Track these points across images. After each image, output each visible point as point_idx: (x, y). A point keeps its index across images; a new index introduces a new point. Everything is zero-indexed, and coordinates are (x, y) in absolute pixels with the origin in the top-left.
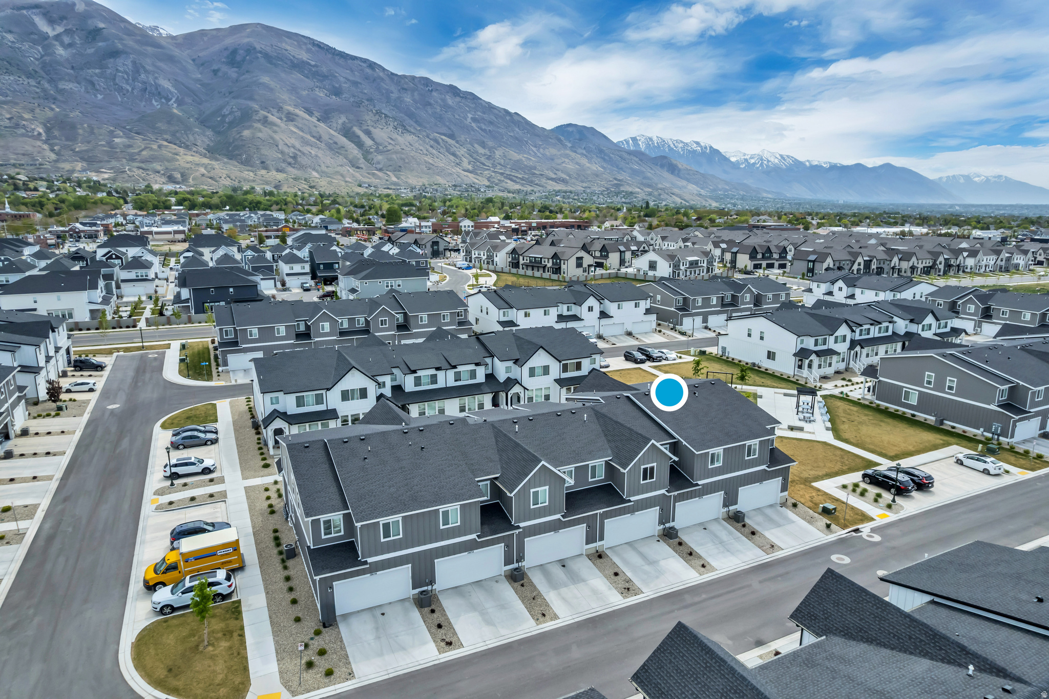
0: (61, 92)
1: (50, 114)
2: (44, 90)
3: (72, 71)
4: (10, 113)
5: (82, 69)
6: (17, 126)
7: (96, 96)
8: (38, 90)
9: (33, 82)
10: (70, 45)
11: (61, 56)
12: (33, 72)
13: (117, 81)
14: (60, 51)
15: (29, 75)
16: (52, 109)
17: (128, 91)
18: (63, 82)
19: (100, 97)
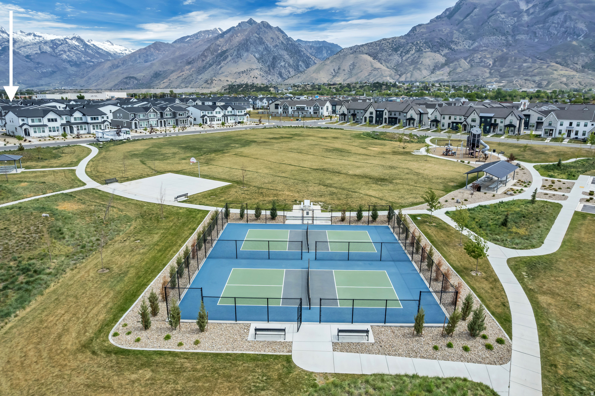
0: (516, 41)
1: (500, 53)
2: (508, 41)
3: (527, 28)
4: (481, 55)
5: (532, 26)
6: (482, 62)
7: (534, 40)
8: (504, 42)
9: (503, 38)
10: (532, 13)
11: (525, 21)
12: (506, 33)
13: (550, 30)
14: (526, 18)
15: (504, 34)
16: (502, 51)
17: (554, 34)
18: (519, 35)
19: (536, 40)
